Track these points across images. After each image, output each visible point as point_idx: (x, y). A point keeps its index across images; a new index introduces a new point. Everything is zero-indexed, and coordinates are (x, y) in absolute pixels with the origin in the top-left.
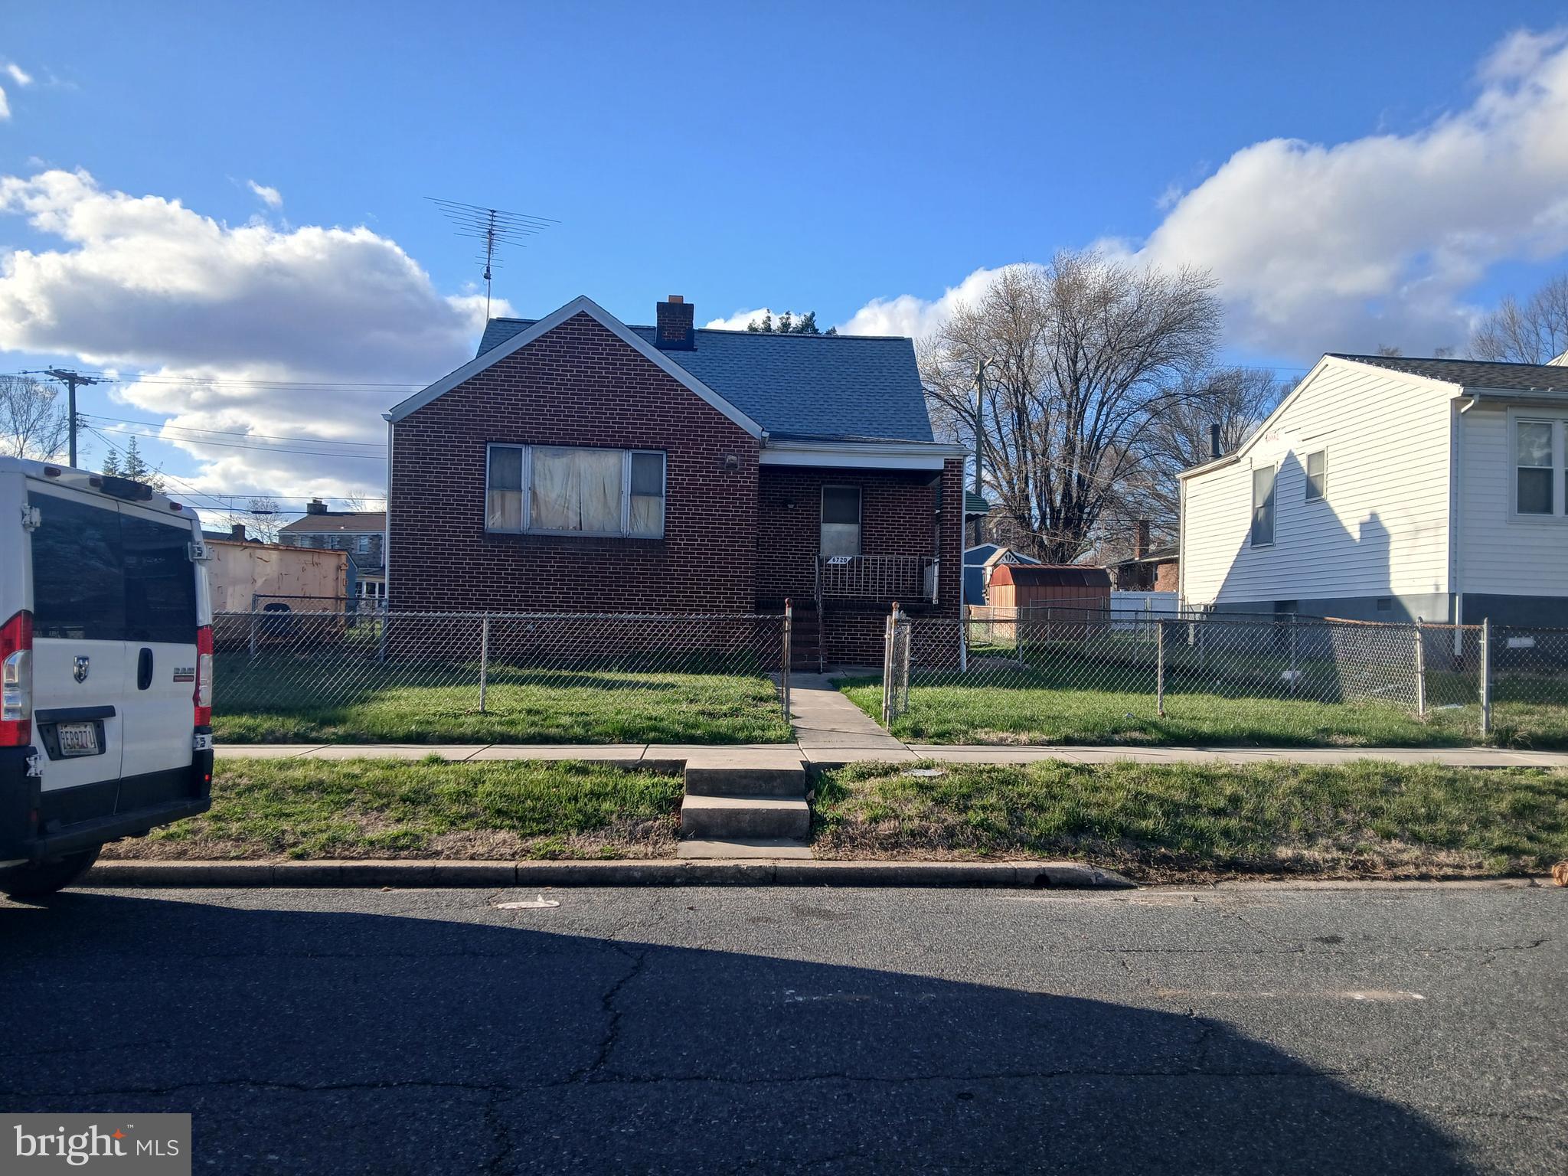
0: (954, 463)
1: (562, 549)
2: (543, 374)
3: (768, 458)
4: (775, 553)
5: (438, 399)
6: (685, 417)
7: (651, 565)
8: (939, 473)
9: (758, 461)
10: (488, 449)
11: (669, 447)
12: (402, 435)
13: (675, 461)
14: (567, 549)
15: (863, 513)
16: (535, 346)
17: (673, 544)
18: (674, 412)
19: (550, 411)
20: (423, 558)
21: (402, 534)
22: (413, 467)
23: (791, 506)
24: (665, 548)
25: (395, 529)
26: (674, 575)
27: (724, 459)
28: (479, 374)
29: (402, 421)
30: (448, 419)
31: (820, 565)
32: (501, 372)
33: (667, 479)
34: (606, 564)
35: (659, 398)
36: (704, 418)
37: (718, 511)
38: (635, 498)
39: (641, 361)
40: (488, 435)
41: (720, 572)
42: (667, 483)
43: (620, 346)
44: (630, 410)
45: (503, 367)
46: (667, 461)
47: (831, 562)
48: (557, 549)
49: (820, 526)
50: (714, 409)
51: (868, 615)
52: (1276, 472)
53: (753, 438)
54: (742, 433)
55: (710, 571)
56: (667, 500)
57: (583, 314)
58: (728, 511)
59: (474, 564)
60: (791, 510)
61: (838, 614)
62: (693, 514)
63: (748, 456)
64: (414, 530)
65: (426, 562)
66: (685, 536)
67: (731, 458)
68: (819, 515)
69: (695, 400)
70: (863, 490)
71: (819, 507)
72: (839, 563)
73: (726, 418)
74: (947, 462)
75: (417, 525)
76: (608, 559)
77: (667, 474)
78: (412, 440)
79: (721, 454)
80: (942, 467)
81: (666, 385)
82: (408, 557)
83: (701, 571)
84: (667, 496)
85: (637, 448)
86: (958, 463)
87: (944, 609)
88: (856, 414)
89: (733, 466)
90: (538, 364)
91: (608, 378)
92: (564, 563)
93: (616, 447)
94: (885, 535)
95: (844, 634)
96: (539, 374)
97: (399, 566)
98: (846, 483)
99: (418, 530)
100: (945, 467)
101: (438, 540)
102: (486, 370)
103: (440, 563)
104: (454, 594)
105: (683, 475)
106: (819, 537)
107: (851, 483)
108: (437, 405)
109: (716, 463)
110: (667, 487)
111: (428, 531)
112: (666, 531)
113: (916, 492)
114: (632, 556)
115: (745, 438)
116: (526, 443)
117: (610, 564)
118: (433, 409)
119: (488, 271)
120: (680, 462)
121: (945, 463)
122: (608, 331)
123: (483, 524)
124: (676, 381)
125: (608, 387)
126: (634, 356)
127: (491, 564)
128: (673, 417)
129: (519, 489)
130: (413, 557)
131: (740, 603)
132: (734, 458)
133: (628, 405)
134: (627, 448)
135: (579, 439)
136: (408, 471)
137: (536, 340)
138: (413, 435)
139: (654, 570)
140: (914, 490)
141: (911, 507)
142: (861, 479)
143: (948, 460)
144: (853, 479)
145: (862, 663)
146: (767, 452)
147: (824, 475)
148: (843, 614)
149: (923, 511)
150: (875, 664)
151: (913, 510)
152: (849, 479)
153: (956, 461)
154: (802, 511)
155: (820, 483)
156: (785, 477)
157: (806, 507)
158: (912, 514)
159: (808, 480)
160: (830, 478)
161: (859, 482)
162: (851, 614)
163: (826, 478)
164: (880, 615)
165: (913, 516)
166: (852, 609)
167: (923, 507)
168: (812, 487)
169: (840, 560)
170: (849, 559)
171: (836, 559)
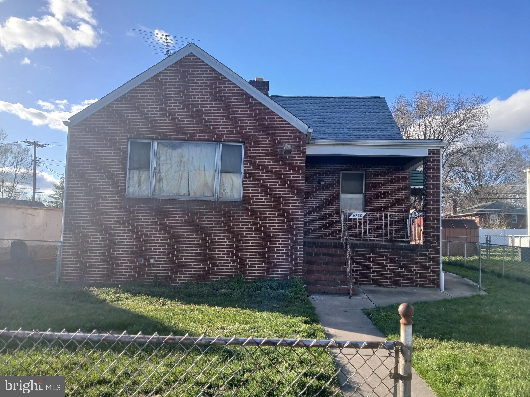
0: (434, 152)
1: (175, 208)
2: (165, 94)
3: (311, 150)
4: (313, 211)
6: (257, 121)
7: (233, 219)
8: (425, 158)
9: (305, 152)
10: (129, 143)
11: (247, 141)
13: (250, 150)
14: (178, 208)
15: (365, 187)
16: (160, 76)
17: (248, 205)
18: (250, 117)
19: (169, 117)
20: (85, 214)
22: (81, 155)
23: (322, 183)
24: (243, 207)
26: (248, 225)
27: (282, 148)
28: (124, 95)
29: (76, 126)
31: (345, 219)
32: (138, 93)
33: (245, 161)
34: (203, 218)
35: (240, 108)
36: (270, 121)
37: (278, 182)
38: (224, 175)
39: (228, 84)
40: (129, 134)
41: (280, 223)
42: (245, 164)
43: (215, 74)
44: (220, 116)
45: (140, 90)
46: (245, 150)
47: (351, 217)
48: (172, 208)
49: (339, 195)
50: (276, 115)
51: (377, 252)
53: (302, 133)
54: (294, 130)
55: (273, 223)
56: (244, 175)
57: (191, 55)
58: (285, 182)
59: (117, 218)
60: (323, 185)
61: (357, 251)
62: (261, 184)
63: (299, 145)
64: (80, 196)
65: (87, 217)
66: (256, 199)
67: (287, 146)
68: (339, 188)
69: (264, 109)
70: (366, 174)
71: (340, 184)
72: (357, 217)
73: (284, 121)
74: (429, 151)
75: (82, 193)
76: (204, 215)
77: (245, 158)
78: (81, 138)
79: (281, 144)
80: (426, 154)
81: (245, 99)
82: (76, 214)
83: (266, 223)
84: (244, 173)
85: (225, 141)
86: (437, 152)
87: (430, 248)
88: (358, 132)
89: (288, 151)
90: (162, 88)
91: (207, 95)
92: (176, 217)
93: (211, 141)
94: (380, 200)
95: (361, 265)
96: (162, 94)
98: (355, 170)
99: (83, 196)
100: (429, 154)
101: (94, 203)
102: (129, 92)
103: (96, 217)
104: (104, 238)
105: (255, 159)
106: (339, 201)
107: (358, 170)
108: (97, 115)
109: (277, 151)
110: (245, 167)
111: (89, 196)
112: (243, 196)
113: (398, 175)
114: (221, 213)
115: (296, 133)
116: (153, 139)
117: (206, 218)
118: (95, 118)
120: (253, 150)
121: (428, 152)
122: (207, 65)
123: (125, 192)
124: (251, 97)
125: (207, 101)
126: (224, 81)
127: (128, 218)
128: (249, 120)
129: (148, 169)
130: (79, 214)
131: (293, 245)
132: (289, 146)
133: (219, 113)
134: (219, 141)
135: (187, 136)
136: (78, 158)
137: (161, 72)
138: (82, 135)
139: (235, 222)
140: (397, 174)
141: (395, 183)
142: (364, 167)
143: (430, 149)
144: (360, 167)
145: (374, 284)
146: (310, 147)
147: (342, 165)
148: (360, 251)
149: (403, 186)
150: (383, 285)
151: (397, 186)
152: (357, 167)
153: (436, 150)
154: (329, 186)
155: (340, 170)
156: (319, 166)
157: (332, 184)
158: (396, 188)
159: (333, 168)
160: (346, 167)
161: (363, 169)
162: (366, 251)
163: (343, 167)
164: (386, 252)
165: (397, 189)
166: (366, 248)
167: (403, 184)
168: (335, 172)
169: (358, 215)
170: (363, 214)
171: (355, 215)
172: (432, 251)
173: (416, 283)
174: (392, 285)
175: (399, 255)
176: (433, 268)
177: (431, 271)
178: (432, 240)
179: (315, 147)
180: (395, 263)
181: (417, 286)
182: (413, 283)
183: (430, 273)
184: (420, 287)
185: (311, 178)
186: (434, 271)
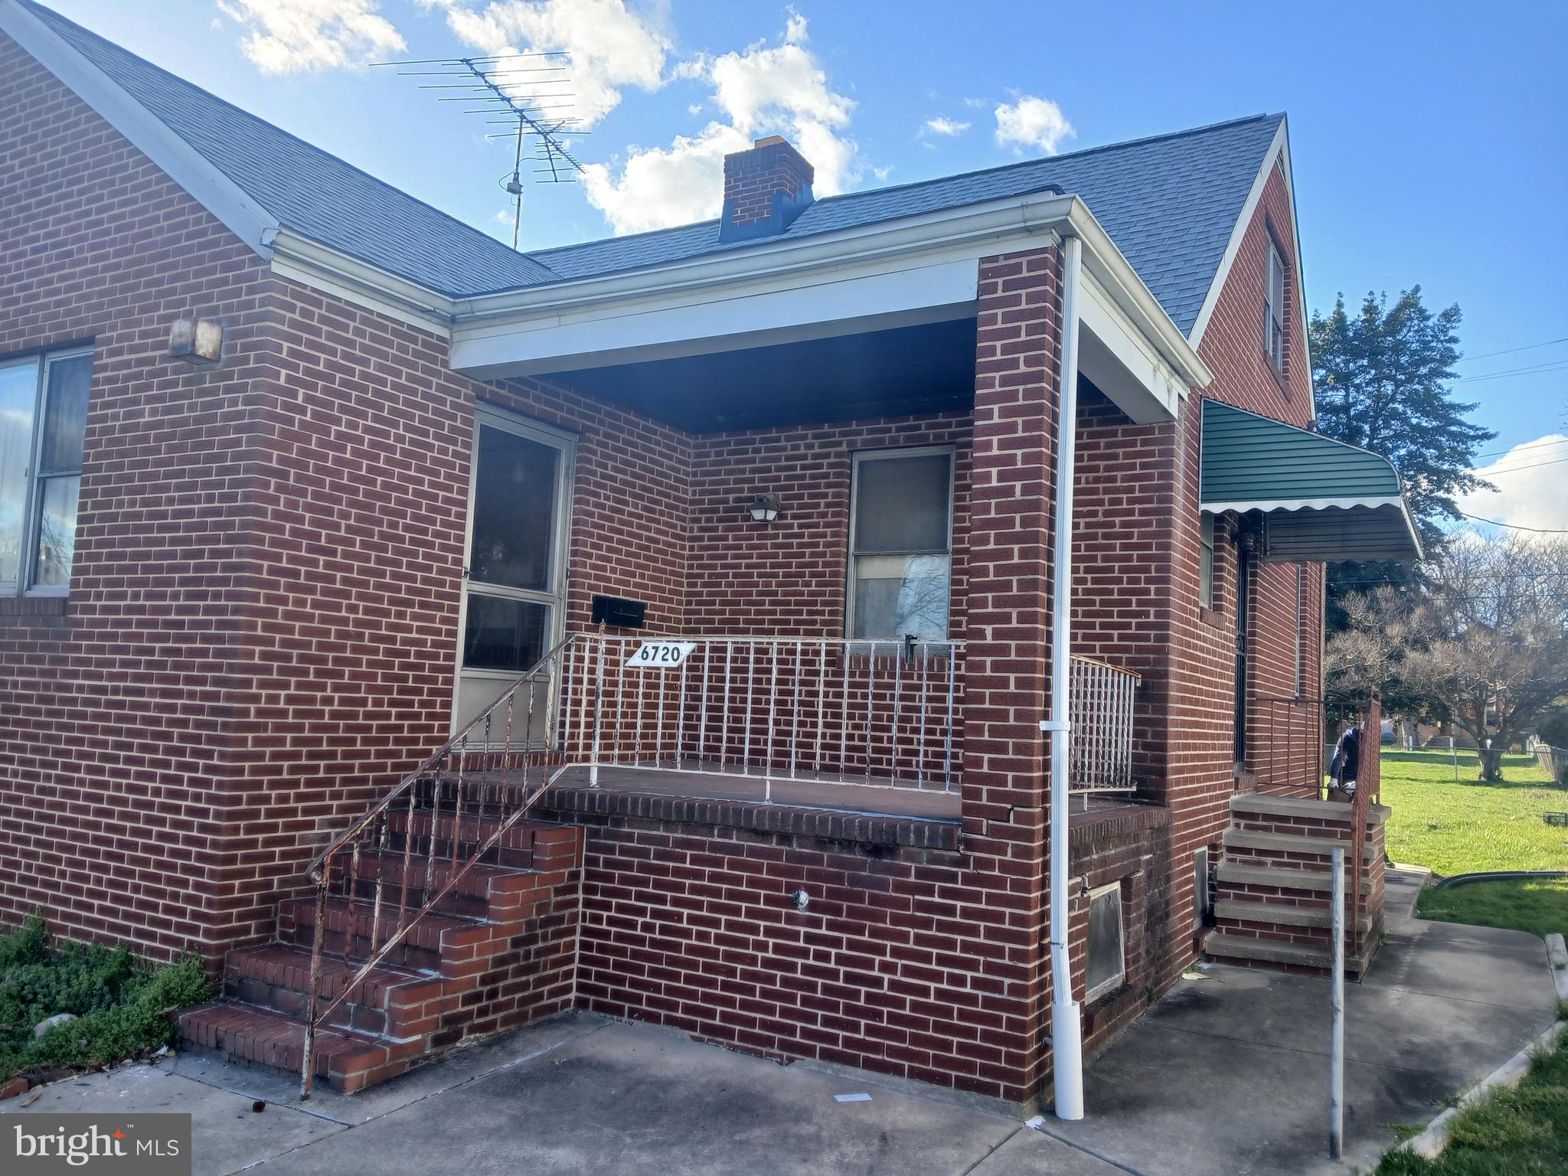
11: (100, 331)
13: (106, 368)
15: (954, 522)
24: (69, 623)
42: (87, 433)
46: (95, 370)
47: (636, 660)
49: (843, 565)
51: (714, 847)
53: (259, 259)
56: (82, 483)
60: (775, 526)
61: (629, 837)
63: (246, 320)
67: (180, 328)
68: (844, 534)
69: (157, 181)
70: (957, 457)
71: (845, 515)
72: (658, 662)
73: (212, 218)
74: (989, 270)
84: (84, 470)
95: (643, 912)
98: (909, 443)
100: (982, 289)
106: (843, 595)
107: (923, 442)
110: (86, 445)
112: (74, 571)
119: (516, 179)
121: (983, 274)
134: (36, 350)
140: (1103, 441)
141: (1095, 491)
142: (949, 425)
143: (995, 258)
144: (930, 427)
145: (690, 1026)
146: (474, 334)
147: (854, 427)
148: (642, 839)
149: (1131, 501)
150: (729, 1034)
151: (1101, 502)
152: (918, 428)
153: (1024, 260)
154: (800, 526)
155: (844, 448)
156: (764, 441)
157: (810, 516)
158: (1094, 514)
159: (817, 442)
160: (870, 432)
161: (941, 436)
162: (664, 841)
163: (859, 433)
164: (753, 852)
165: (1100, 518)
166: (669, 825)
167: (1131, 490)
168: (825, 462)
169: (661, 653)
170: (686, 648)
171: (651, 652)
172: (989, 864)
173: (893, 1052)
174: (769, 1042)
175: (812, 875)
176: (990, 968)
177: (977, 983)
178: (992, 796)
179: (490, 331)
180: (791, 919)
181: (898, 1070)
182: (876, 1048)
183: (971, 999)
184: (915, 1074)
185: (731, 497)
186: (997, 987)
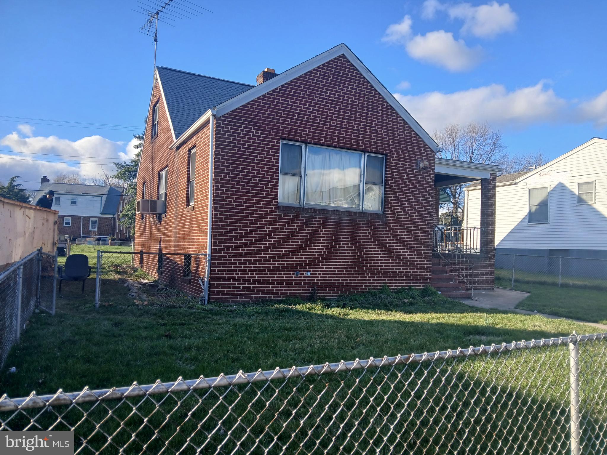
0: (493, 176)
1: (327, 219)
2: (318, 95)
3: (439, 169)
5: (249, 103)
6: (398, 135)
7: (378, 231)
9: (434, 169)
10: (281, 144)
11: (389, 153)
12: (223, 127)
13: (391, 163)
14: (330, 219)
17: (390, 217)
18: (392, 130)
19: (322, 121)
20: (237, 223)
21: (223, 204)
22: (231, 153)
24: (386, 220)
25: (217, 200)
26: (390, 237)
27: (417, 164)
28: (277, 89)
29: (223, 116)
30: (255, 119)
32: (291, 88)
33: (387, 174)
38: (368, 186)
39: (375, 93)
40: (282, 134)
42: (387, 177)
48: (325, 218)
52: (549, 190)
53: (433, 151)
54: (427, 148)
55: (410, 235)
57: (342, 56)
58: (419, 197)
59: (272, 228)
62: (401, 198)
63: (430, 163)
64: (231, 201)
65: (240, 226)
66: (397, 212)
67: (426, 163)
69: (403, 124)
73: (420, 138)
75: (233, 198)
76: (354, 226)
77: (387, 171)
78: (230, 132)
79: (416, 160)
80: (488, 177)
81: (388, 112)
82: (227, 222)
83: (405, 235)
84: (385, 185)
85: (371, 152)
86: (495, 176)
90: (315, 87)
91: (355, 101)
96: (315, 93)
97: (220, 229)
99: (234, 202)
100: (490, 177)
101: (247, 210)
102: (282, 86)
103: (249, 227)
104: (258, 250)
105: (395, 172)
108: (248, 107)
109: (413, 166)
110: (385, 179)
111: (241, 202)
112: (386, 209)
114: (368, 225)
115: (428, 151)
116: (306, 143)
117: (355, 229)
118: (245, 110)
120: (394, 163)
121: (490, 175)
122: (357, 70)
123: (278, 199)
124: (394, 110)
125: (355, 108)
126: (371, 89)
127: (283, 229)
128: (392, 133)
129: (299, 175)
131: (425, 256)
133: (367, 123)
134: (364, 151)
135: (338, 143)
136: (227, 156)
137: (314, 70)
138: (231, 129)
139: (380, 234)
146: (438, 166)
164: (462, 261)
172: (490, 259)
173: (480, 287)
177: (489, 275)
178: (491, 250)
183: (488, 278)
184: (482, 289)
